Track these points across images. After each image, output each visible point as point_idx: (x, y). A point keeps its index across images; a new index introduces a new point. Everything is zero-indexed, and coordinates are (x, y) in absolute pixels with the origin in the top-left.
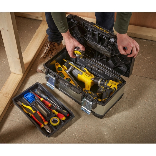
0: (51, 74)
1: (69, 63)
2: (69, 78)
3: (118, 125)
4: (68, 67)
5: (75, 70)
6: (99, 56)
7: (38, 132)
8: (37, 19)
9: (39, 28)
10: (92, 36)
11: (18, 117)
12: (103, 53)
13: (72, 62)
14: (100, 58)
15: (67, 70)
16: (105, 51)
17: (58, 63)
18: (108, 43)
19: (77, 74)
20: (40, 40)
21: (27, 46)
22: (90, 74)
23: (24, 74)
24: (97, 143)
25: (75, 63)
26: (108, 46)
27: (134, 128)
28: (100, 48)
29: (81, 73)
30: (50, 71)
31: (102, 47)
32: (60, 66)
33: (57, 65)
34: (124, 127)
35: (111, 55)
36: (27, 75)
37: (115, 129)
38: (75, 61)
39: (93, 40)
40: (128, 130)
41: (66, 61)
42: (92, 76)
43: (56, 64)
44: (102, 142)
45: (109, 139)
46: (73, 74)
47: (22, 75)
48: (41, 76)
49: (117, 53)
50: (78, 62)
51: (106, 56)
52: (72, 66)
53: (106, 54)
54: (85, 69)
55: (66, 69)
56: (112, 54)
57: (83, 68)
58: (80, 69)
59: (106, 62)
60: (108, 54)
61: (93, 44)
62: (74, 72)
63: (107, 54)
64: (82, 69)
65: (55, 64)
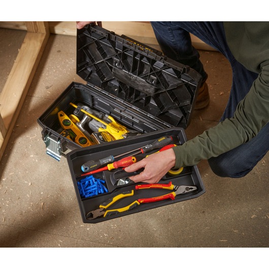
0: (52, 135)
1: (82, 110)
2: (85, 136)
3: (174, 212)
4: (81, 117)
5: (93, 121)
6: (133, 96)
7: (41, 240)
8: (17, 28)
9: (23, 46)
10: (122, 60)
11: (3, 215)
12: (140, 89)
13: (86, 107)
14: (135, 98)
15: (79, 123)
16: (144, 86)
17: (62, 111)
18: (151, 71)
19: (97, 128)
20: (26, 70)
21: (5, 81)
22: (118, 126)
23: (5, 138)
24: (142, 247)
25: (93, 108)
26: (151, 76)
27: (201, 214)
28: (136, 80)
29: (103, 126)
30: (50, 130)
31: (139, 78)
32: (66, 117)
33: (61, 115)
34: (183, 215)
35: (155, 92)
36: (10, 138)
37: (169, 220)
38: (91, 105)
39: (123, 67)
40: (190, 218)
41: (76, 107)
42: (123, 130)
43: (59, 114)
44: (149, 244)
45: (161, 237)
46: (90, 127)
47: (3, 139)
48: (34, 135)
49: (166, 88)
50: (97, 106)
51: (146, 95)
52: (88, 115)
53: (145, 90)
54: (110, 118)
55: (77, 121)
56: (156, 90)
57: (106, 115)
58: (102, 119)
59: (145, 105)
60: (151, 90)
61: (123, 73)
62: (92, 124)
63: (148, 90)
64: (105, 118)
65: (57, 114)
